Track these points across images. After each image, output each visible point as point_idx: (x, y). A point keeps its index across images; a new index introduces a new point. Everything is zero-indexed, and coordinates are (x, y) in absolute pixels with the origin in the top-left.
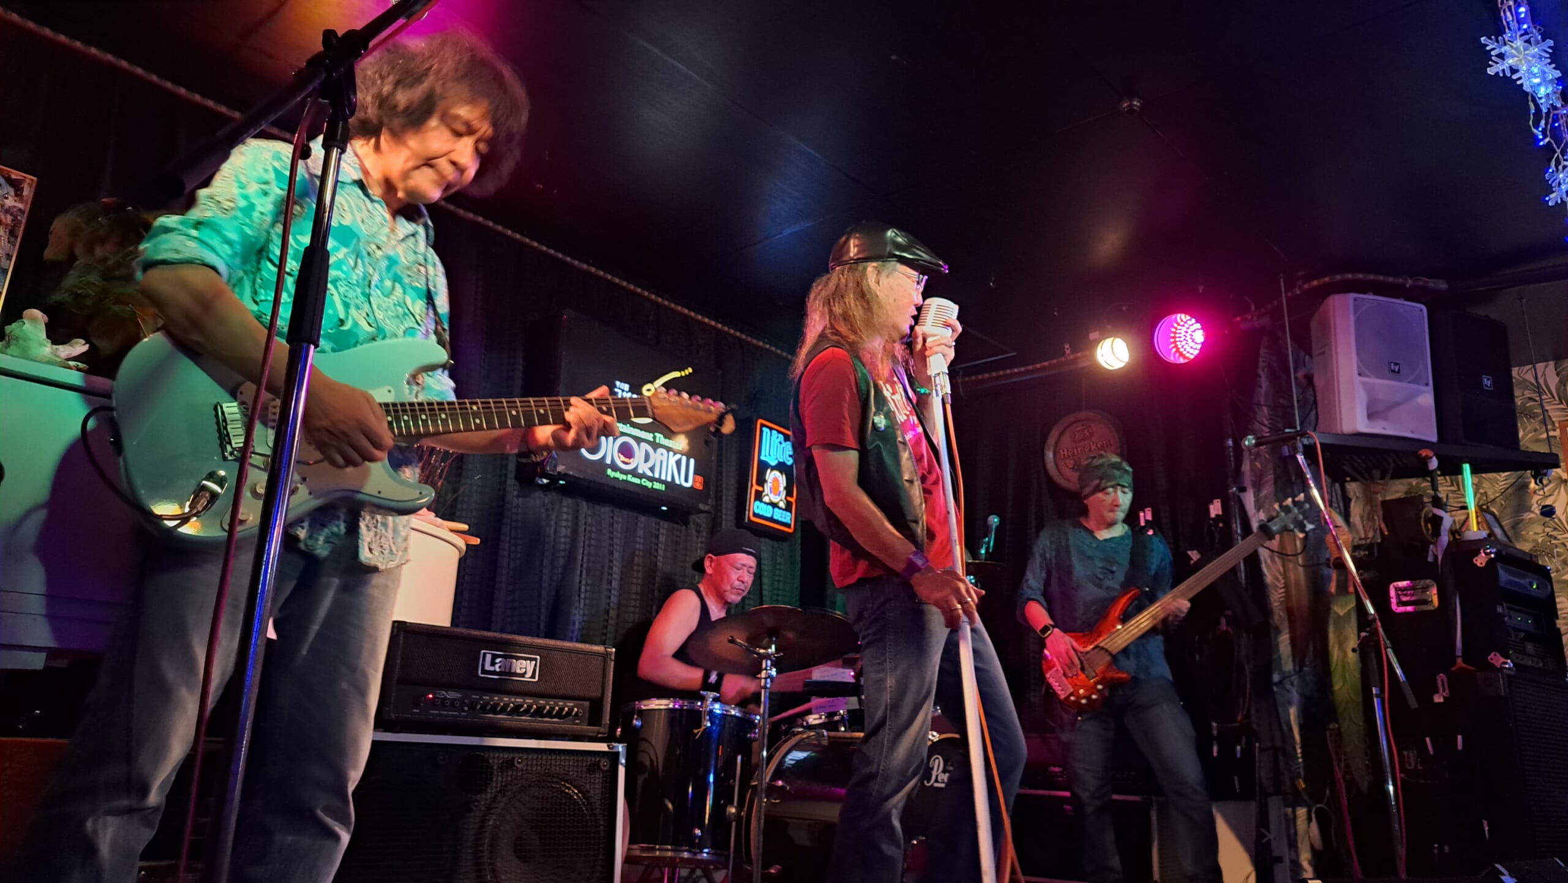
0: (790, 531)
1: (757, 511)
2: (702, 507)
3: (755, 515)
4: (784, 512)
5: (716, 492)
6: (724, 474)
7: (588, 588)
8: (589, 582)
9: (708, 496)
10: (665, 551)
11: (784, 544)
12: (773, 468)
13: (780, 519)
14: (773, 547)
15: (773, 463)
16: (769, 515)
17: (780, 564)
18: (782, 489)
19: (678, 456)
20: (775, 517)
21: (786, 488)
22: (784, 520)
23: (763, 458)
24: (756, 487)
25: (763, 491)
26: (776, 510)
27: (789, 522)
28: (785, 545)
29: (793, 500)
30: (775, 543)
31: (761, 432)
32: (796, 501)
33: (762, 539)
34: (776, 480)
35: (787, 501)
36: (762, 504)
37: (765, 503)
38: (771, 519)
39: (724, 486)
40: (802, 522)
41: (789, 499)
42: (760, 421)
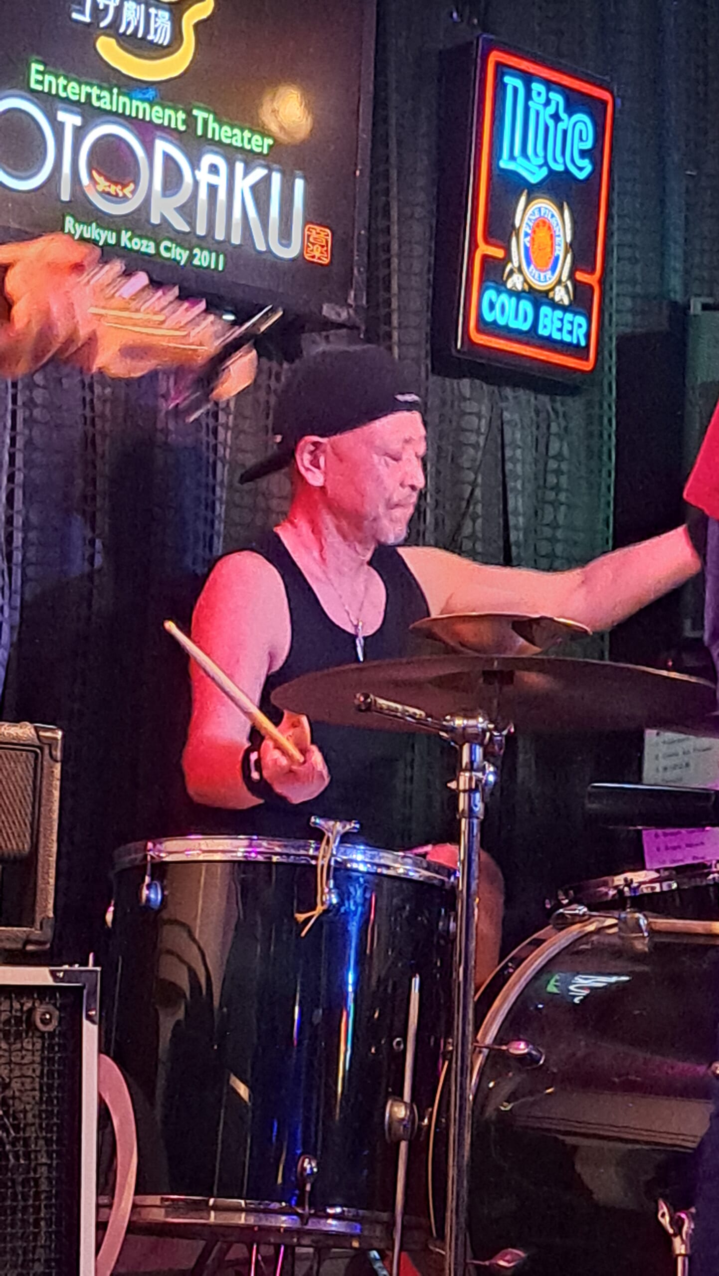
0: (588, 366)
1: (488, 317)
2: (328, 311)
3: (484, 327)
4: (569, 316)
5: (371, 266)
6: (394, 214)
7: (32, 535)
8: (34, 519)
9: (347, 283)
10: (238, 432)
11: (569, 400)
12: (534, 191)
13: (556, 336)
14: (537, 413)
15: (535, 175)
16: (526, 327)
17: (559, 457)
18: (560, 251)
19: (259, 173)
20: (542, 332)
21: (571, 247)
22: (567, 338)
23: (505, 164)
24: (484, 249)
25: (508, 258)
26: (545, 310)
27: (583, 343)
28: (575, 405)
29: (592, 279)
30: (545, 399)
31: (499, 86)
32: (602, 282)
33: (508, 392)
34: (542, 223)
35: (576, 284)
36: (504, 297)
37: (512, 293)
38: (531, 337)
39: (395, 247)
40: (623, 340)
41: (580, 276)
42: (495, 57)
